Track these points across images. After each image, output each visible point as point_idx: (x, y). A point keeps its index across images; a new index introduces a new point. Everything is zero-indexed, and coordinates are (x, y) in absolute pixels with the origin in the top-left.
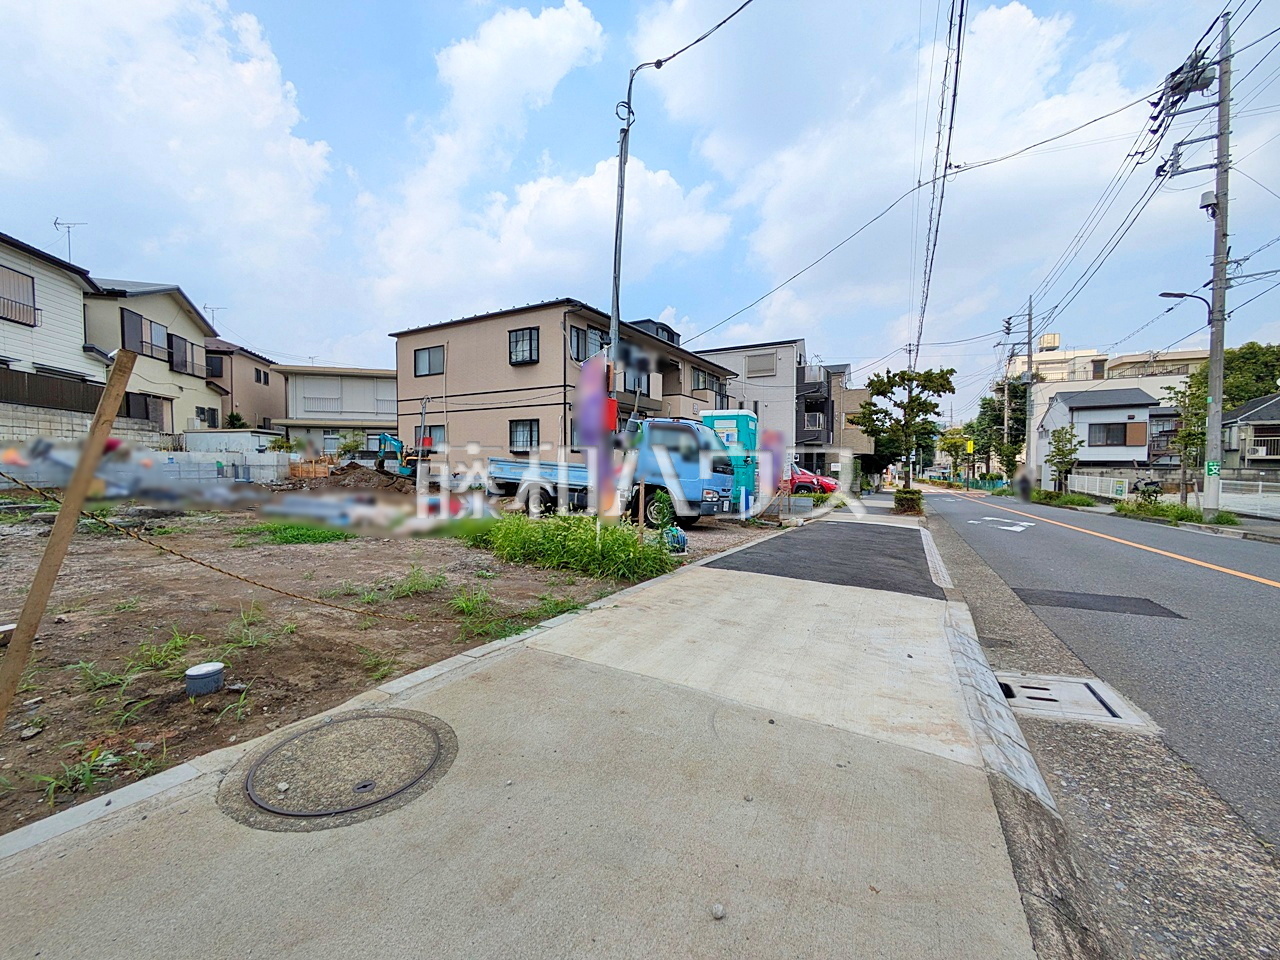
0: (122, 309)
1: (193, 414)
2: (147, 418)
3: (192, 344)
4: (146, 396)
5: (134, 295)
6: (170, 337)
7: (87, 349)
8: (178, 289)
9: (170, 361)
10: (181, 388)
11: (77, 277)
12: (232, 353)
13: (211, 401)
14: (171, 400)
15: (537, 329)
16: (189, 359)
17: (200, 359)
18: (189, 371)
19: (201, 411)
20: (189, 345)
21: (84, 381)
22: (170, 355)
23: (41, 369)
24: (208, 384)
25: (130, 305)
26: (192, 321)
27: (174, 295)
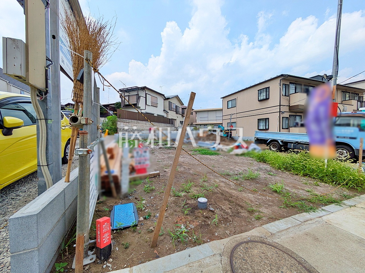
0: (169, 101)
1: (179, 123)
2: (172, 124)
3: (180, 107)
4: (172, 119)
5: (171, 98)
6: (176, 106)
7: (164, 110)
9: (176, 111)
10: (178, 117)
11: (163, 96)
13: (182, 119)
14: (176, 120)
15: (269, 88)
16: (179, 111)
18: (179, 113)
19: (181, 122)
21: (163, 117)
22: (176, 110)
23: (158, 115)
24: (182, 116)
26: (180, 102)
27: (177, 97)
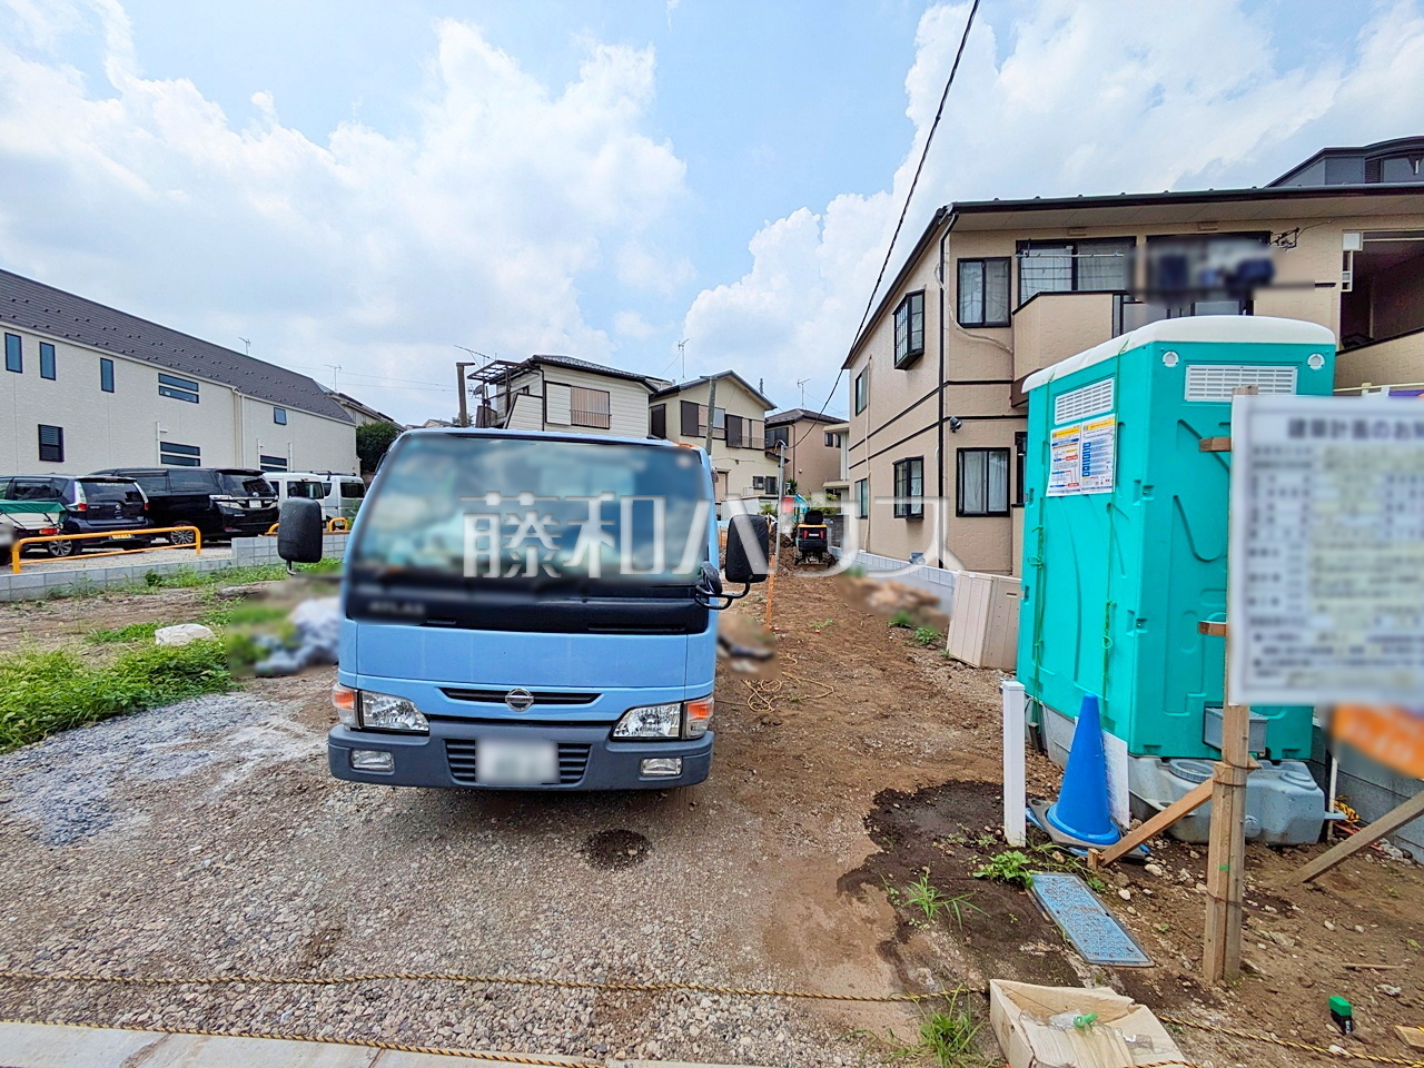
0: (682, 402)
1: (750, 483)
3: (750, 420)
6: (726, 416)
8: (731, 373)
9: (726, 439)
10: (737, 461)
11: (639, 384)
12: (793, 422)
13: (769, 469)
14: (726, 473)
15: (921, 292)
16: (746, 434)
17: (759, 433)
18: (746, 445)
19: (758, 480)
20: (745, 424)
22: (728, 433)
24: (766, 454)
25: (690, 397)
26: (750, 397)
27: (730, 378)
